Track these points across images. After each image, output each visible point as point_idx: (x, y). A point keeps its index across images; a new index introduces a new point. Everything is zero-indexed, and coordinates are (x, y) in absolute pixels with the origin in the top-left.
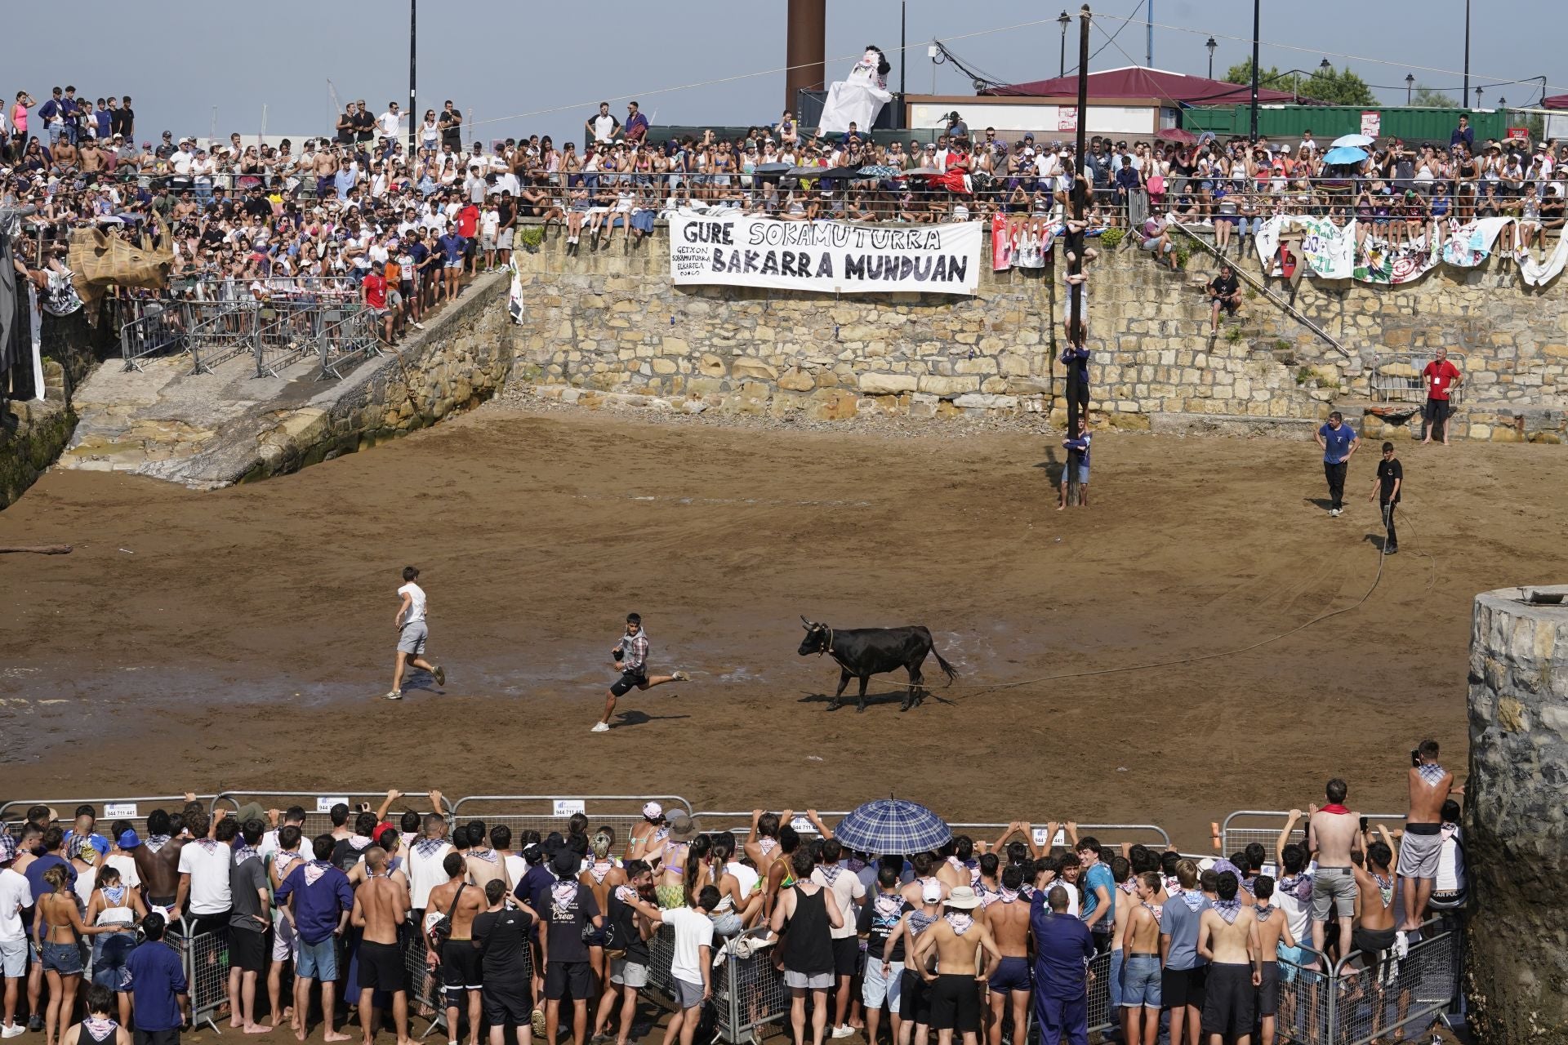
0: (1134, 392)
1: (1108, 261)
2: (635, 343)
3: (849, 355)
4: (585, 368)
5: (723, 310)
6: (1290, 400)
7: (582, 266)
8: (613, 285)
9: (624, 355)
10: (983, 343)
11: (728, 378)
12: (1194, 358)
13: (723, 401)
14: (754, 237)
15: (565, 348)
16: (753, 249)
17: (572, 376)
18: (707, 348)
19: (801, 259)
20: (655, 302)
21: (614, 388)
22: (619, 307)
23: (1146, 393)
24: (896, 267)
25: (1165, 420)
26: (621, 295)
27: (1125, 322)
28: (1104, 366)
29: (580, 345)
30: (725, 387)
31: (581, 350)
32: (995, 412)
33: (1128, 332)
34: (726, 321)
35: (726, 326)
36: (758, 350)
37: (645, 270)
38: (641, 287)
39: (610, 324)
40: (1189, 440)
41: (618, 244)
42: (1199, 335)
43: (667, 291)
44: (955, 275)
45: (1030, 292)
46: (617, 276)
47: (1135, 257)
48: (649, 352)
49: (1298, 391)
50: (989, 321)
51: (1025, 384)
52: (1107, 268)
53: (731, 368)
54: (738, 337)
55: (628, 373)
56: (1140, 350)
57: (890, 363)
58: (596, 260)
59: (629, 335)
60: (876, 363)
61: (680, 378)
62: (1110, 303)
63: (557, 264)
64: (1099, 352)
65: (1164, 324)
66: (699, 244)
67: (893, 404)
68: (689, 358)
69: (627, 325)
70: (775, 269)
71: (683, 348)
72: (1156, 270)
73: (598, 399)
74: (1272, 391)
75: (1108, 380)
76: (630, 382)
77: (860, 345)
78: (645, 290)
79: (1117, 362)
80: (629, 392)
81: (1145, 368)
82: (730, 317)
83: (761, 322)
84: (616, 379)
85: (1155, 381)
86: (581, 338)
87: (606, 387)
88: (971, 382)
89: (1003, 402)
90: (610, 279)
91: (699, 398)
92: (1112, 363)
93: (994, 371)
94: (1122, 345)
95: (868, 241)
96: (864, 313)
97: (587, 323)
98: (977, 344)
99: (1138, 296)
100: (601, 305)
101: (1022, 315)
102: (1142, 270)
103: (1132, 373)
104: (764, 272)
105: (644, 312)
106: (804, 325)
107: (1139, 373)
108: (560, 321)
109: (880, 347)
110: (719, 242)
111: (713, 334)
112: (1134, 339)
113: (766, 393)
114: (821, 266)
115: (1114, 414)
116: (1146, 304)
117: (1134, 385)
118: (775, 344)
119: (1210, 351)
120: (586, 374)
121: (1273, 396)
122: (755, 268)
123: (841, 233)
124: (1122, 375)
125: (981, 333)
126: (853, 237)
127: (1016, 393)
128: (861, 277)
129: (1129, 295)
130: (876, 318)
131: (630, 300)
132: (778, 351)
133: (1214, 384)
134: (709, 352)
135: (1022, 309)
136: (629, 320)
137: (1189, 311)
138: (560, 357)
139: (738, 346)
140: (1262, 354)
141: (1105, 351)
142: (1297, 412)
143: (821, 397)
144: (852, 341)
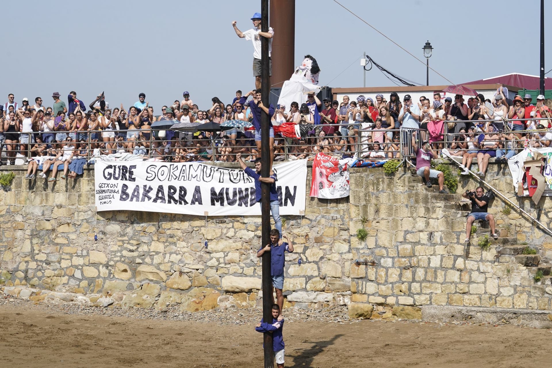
0: (410, 289)
1: (389, 185)
2: (71, 255)
3: (214, 262)
4: (39, 274)
5: (129, 230)
6: (529, 295)
7: (38, 199)
8: (59, 213)
9: (65, 264)
10: (308, 252)
11: (133, 280)
12: (455, 261)
13: (124, 297)
14: (149, 175)
15: (26, 259)
16: (149, 184)
17: (30, 279)
18: (118, 259)
19: (180, 191)
20: (85, 224)
21: (57, 288)
22: (61, 229)
23: (419, 290)
24: (247, 196)
25: (433, 311)
26: (63, 220)
27: (402, 234)
28: (387, 269)
29: (36, 257)
30: (130, 287)
31: (36, 261)
32: (316, 306)
33: (405, 241)
34: (131, 238)
35: (131, 242)
36: (152, 259)
37: (79, 201)
38: (76, 214)
39: (56, 242)
40: (449, 326)
41: (61, 183)
42: (458, 243)
43: (93, 216)
44: (289, 201)
45: (342, 213)
46: (60, 206)
47: (409, 182)
48: (80, 261)
49: (535, 288)
50: (312, 235)
51: (338, 283)
52: (388, 191)
53: (135, 273)
54: (140, 249)
55: (67, 277)
56: (415, 256)
57: (243, 268)
58: (47, 195)
59: (67, 249)
60: (233, 268)
61: (100, 280)
62: (391, 218)
63: (22, 199)
64: (383, 257)
65: (431, 234)
66: (112, 181)
67: (245, 300)
68: (107, 266)
69: (66, 242)
70: (163, 199)
71: (102, 258)
72: (425, 192)
73: (42, 296)
74: (515, 287)
75: (390, 280)
76: (67, 284)
77: (221, 255)
78: (78, 216)
79: (396, 265)
80: (67, 291)
81: (418, 270)
82: (134, 235)
83: (155, 238)
84: (59, 282)
85: (425, 280)
86: (36, 252)
87: (52, 288)
88: (300, 282)
89: (322, 297)
90: (56, 208)
91: (110, 295)
92: (393, 266)
93: (316, 273)
94: (401, 252)
95: (227, 177)
96: (225, 231)
97: (40, 241)
98: (304, 253)
99: (412, 213)
100: (50, 228)
101: (336, 230)
102: (414, 192)
103: (408, 274)
104: (155, 201)
105: (78, 232)
106: (183, 241)
107: (414, 274)
108: (23, 240)
109: (235, 256)
110: (126, 179)
111: (122, 247)
112: (409, 246)
113: (156, 292)
114: (194, 196)
115: (395, 307)
116: (418, 219)
117: (410, 284)
118: (165, 254)
119: (467, 255)
120: (40, 278)
121: (516, 291)
122: (149, 198)
123: (208, 171)
124: (401, 275)
125: (307, 245)
126: (217, 175)
127: (332, 291)
128: (222, 204)
129: (405, 212)
130: (233, 234)
131: (68, 224)
132: (166, 260)
133: (470, 282)
134: (120, 261)
135: (336, 226)
136: (68, 238)
137: (450, 224)
138: (23, 266)
139: (139, 256)
140: (506, 258)
141: (388, 257)
142: (535, 305)
143: (193, 294)
144: (216, 252)
